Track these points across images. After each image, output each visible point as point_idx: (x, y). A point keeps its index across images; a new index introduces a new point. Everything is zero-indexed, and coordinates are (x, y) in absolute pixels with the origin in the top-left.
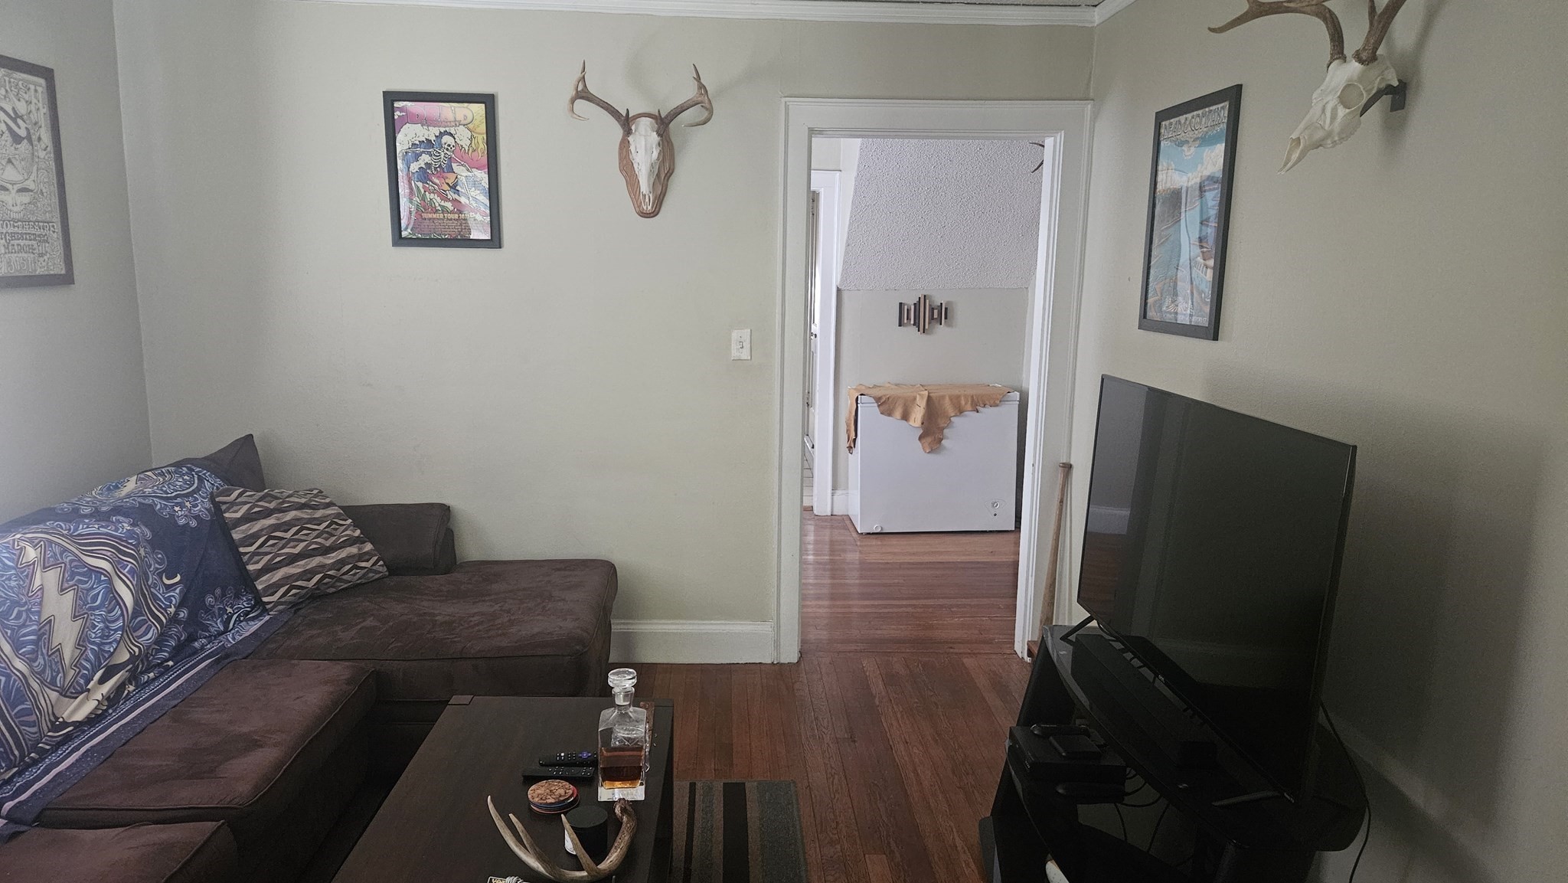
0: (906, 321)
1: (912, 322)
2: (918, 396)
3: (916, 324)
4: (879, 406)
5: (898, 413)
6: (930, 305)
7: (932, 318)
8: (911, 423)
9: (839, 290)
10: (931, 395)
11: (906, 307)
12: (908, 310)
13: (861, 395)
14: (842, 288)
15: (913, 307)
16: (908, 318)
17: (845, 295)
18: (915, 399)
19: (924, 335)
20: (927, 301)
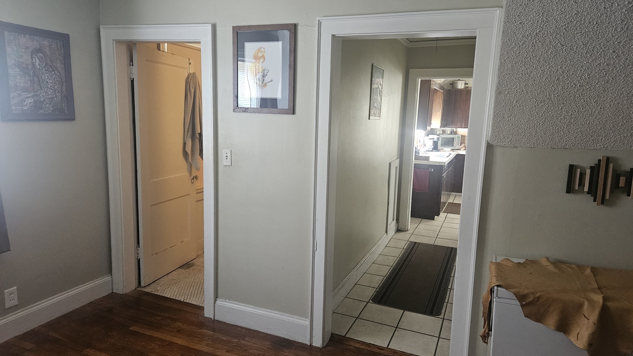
0: (577, 188)
1: (586, 189)
2: (586, 303)
3: (592, 191)
4: (522, 306)
5: (553, 319)
6: (613, 169)
7: (616, 185)
8: (573, 338)
9: (490, 147)
10: (609, 304)
11: (578, 171)
12: (581, 174)
13: (498, 286)
14: (494, 143)
15: (588, 172)
16: (581, 184)
17: (498, 153)
18: (580, 306)
19: (604, 209)
20: (611, 166)
